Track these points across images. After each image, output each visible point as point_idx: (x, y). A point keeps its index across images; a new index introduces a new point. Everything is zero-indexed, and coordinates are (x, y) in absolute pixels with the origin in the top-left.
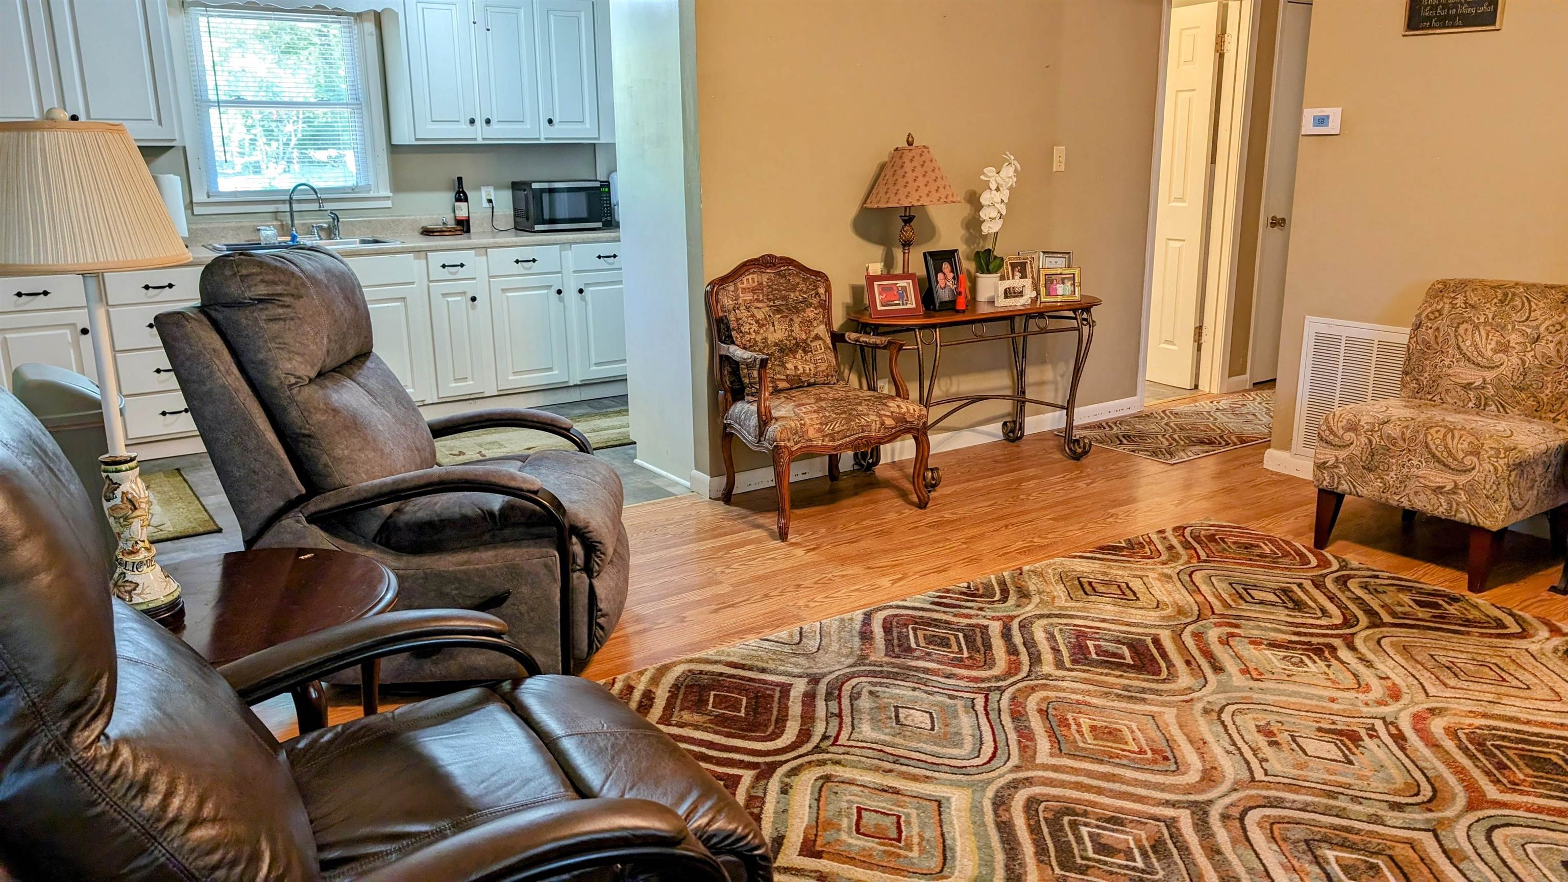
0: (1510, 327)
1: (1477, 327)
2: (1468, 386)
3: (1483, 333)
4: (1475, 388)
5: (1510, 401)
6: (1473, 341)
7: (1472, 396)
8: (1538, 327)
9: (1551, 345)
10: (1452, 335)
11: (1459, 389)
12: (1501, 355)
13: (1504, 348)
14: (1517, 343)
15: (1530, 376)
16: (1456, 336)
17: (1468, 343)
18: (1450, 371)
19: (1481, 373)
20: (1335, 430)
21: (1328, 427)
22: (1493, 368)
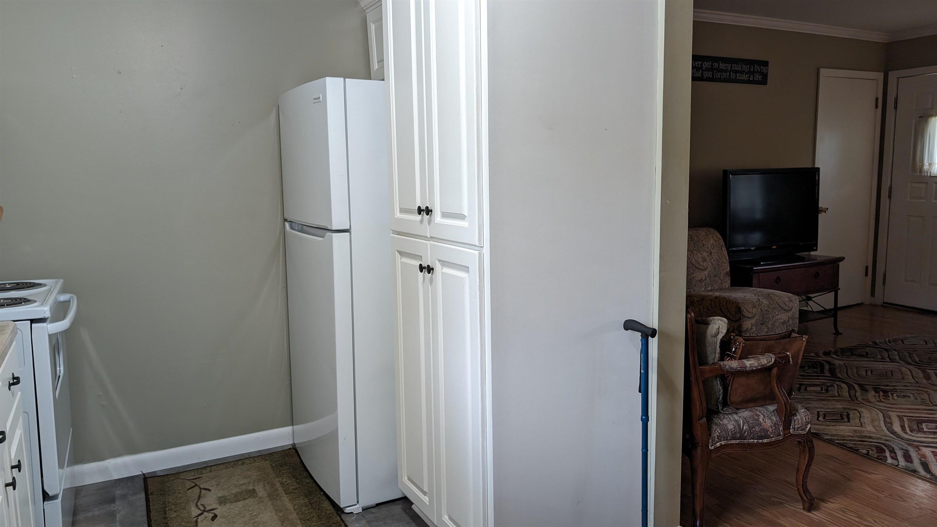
0: (701, 250)
3: (696, 254)
5: (714, 282)
6: (695, 259)
7: (703, 285)
8: (708, 248)
9: (716, 254)
11: (699, 283)
12: (705, 263)
13: (704, 260)
14: (707, 256)
18: (694, 275)
19: (703, 273)
20: (749, 310)
21: (746, 309)
22: (705, 269)
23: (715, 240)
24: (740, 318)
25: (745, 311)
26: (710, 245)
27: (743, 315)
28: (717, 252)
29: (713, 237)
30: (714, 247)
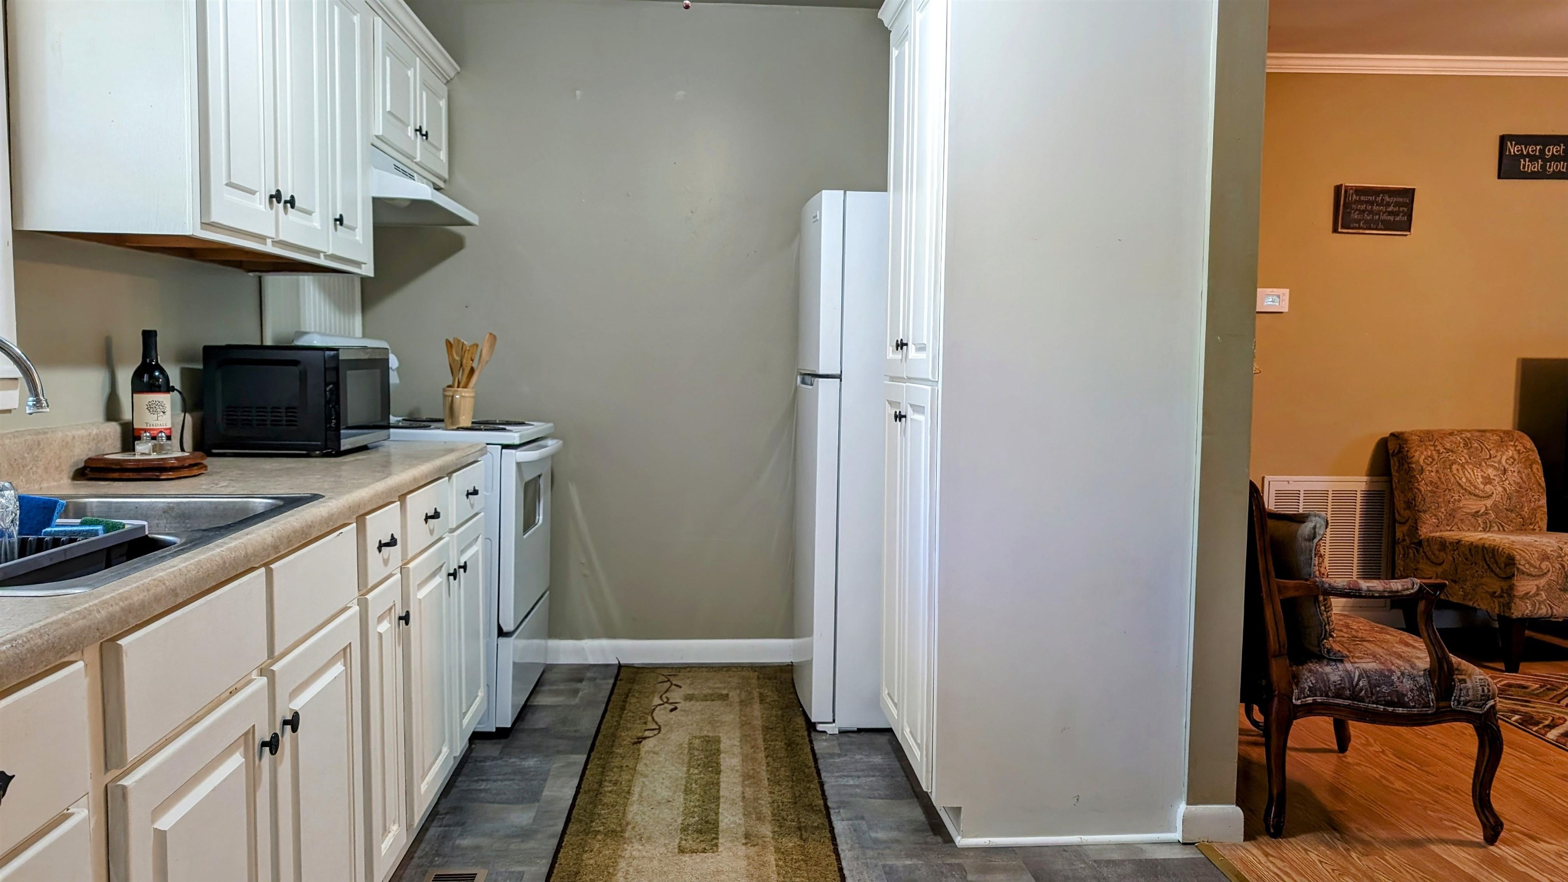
0: (1483, 464)
1: (1462, 466)
2: (1476, 515)
3: (1469, 471)
4: (1482, 515)
5: (1506, 521)
6: (1467, 478)
7: (1480, 522)
8: (1500, 462)
9: (1515, 474)
10: (1450, 474)
11: (1470, 518)
12: (1488, 486)
13: (1488, 481)
14: (1494, 476)
15: (1514, 500)
16: (1453, 475)
17: (1464, 479)
19: (1482, 503)
20: (1532, 562)
21: (1526, 560)
22: (1488, 497)
23: (1519, 450)
24: (1513, 575)
25: (1523, 562)
26: (1504, 458)
27: (1518, 569)
28: (1519, 472)
29: (1515, 446)
30: (1513, 463)
